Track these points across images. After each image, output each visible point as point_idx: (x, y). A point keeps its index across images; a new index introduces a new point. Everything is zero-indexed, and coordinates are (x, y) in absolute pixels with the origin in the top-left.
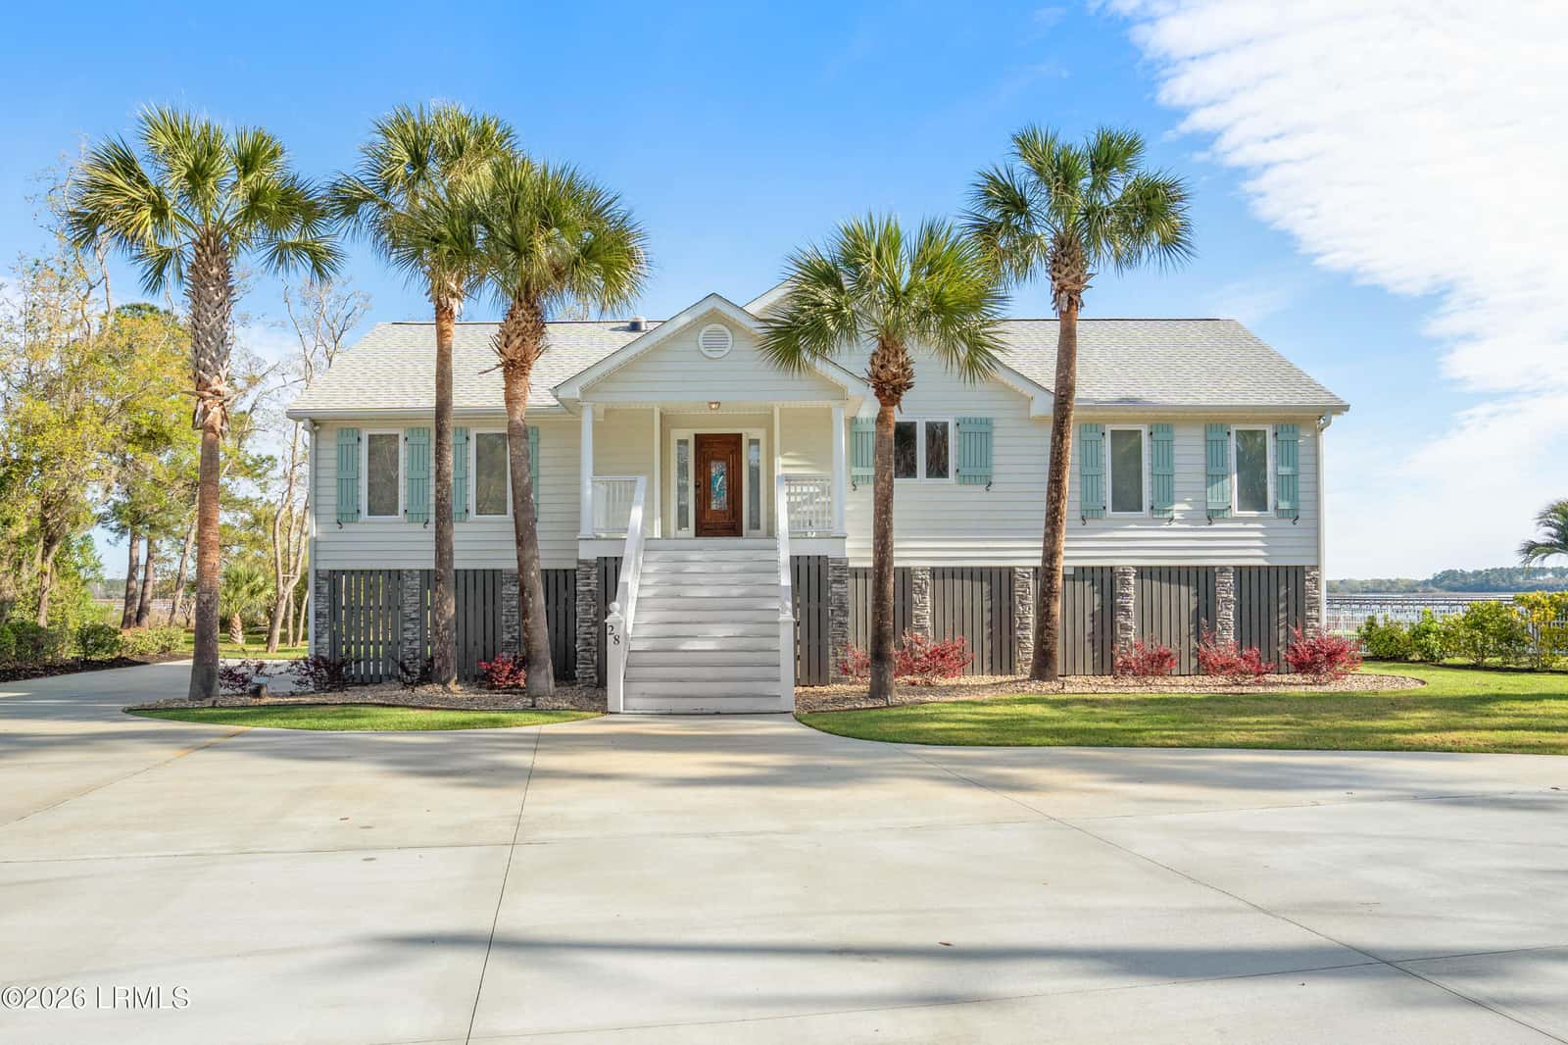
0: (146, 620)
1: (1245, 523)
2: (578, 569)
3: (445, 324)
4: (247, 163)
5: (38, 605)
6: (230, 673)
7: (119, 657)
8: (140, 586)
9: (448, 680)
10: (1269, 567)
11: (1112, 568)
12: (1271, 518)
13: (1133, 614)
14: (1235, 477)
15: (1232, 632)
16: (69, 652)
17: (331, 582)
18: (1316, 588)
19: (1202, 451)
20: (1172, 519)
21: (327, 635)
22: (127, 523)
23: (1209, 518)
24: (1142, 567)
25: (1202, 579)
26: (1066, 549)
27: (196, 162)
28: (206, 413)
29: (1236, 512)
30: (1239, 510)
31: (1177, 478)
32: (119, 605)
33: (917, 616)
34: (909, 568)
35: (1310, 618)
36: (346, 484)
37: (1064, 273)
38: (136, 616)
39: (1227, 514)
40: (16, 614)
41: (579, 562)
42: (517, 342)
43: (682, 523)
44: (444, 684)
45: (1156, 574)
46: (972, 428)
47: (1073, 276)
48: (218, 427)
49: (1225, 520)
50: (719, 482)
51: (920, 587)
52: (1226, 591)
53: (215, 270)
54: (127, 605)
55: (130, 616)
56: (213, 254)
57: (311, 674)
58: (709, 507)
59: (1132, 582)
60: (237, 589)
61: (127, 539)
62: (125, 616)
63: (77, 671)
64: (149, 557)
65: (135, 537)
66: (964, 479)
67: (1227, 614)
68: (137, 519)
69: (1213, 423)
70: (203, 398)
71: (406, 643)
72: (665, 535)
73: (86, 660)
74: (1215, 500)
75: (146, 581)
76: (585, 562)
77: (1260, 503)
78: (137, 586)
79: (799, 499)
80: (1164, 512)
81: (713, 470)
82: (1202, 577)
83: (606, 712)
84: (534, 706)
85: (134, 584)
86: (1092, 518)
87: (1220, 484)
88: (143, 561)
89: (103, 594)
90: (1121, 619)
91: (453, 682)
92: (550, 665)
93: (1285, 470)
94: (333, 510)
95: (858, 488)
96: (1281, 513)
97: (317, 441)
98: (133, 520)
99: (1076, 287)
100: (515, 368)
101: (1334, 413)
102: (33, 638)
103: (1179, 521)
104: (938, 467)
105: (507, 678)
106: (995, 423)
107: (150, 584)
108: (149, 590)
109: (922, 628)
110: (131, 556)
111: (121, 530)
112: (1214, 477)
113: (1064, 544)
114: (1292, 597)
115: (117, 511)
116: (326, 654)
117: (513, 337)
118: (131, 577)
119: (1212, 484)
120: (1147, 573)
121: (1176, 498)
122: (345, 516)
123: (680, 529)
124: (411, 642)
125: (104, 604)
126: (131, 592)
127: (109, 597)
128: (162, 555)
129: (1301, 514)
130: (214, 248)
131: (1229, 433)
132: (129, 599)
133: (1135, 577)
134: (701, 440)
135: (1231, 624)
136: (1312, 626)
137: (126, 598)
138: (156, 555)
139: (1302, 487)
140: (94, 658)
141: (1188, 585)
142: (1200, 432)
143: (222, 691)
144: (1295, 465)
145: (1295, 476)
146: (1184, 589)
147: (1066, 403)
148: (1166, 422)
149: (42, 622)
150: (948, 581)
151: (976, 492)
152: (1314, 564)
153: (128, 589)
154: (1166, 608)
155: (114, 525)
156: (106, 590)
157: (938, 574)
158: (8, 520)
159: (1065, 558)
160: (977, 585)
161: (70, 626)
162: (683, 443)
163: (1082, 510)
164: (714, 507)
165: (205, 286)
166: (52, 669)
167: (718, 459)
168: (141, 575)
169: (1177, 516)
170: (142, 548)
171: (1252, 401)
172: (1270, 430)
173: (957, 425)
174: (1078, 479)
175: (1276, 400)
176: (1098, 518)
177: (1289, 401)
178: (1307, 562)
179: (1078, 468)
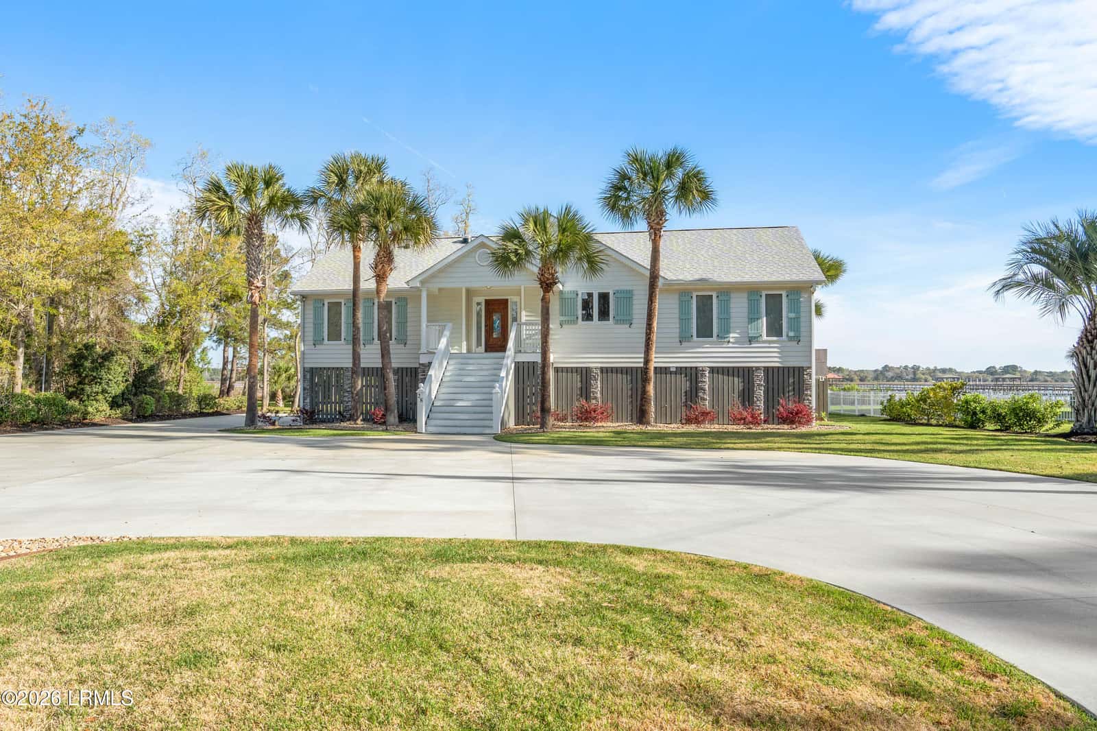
0: (232, 393)
1: (770, 344)
2: (419, 368)
3: (357, 254)
4: (268, 184)
5: (179, 383)
6: (264, 416)
7: (216, 411)
8: (229, 373)
9: (357, 419)
10: (783, 367)
11: (696, 368)
12: (784, 341)
13: (707, 392)
14: (765, 318)
15: (762, 402)
16: (193, 407)
17: (311, 374)
18: (810, 379)
19: (746, 305)
20: (729, 342)
21: (308, 399)
22: (222, 337)
23: (750, 341)
24: (712, 367)
25: (746, 374)
26: (655, 357)
27: (247, 186)
28: (252, 296)
29: (765, 338)
30: (767, 336)
31: (732, 320)
32: (217, 385)
33: (593, 392)
34: (589, 368)
35: (807, 395)
36: (317, 326)
37: (652, 220)
38: (226, 391)
39: (760, 339)
40: (169, 388)
41: (420, 364)
42: (380, 267)
43: (479, 344)
44: (356, 420)
45: (720, 371)
46: (622, 295)
47: (655, 222)
48: (257, 302)
49: (758, 342)
50: (497, 323)
51: (595, 377)
52: (759, 380)
53: (256, 231)
54: (222, 384)
55: (223, 391)
56: (255, 224)
57: (299, 416)
58: (492, 335)
59: (707, 375)
60: (279, 376)
61: (222, 347)
62: (220, 391)
63: (197, 417)
64: (234, 356)
65: (226, 345)
66: (617, 322)
67: (760, 393)
68: (227, 335)
69: (752, 290)
70: (251, 290)
71: (345, 403)
72: (469, 351)
73: (201, 412)
74: (753, 332)
75: (232, 370)
76: (422, 364)
77: (779, 333)
78: (227, 373)
79: (534, 332)
80: (725, 338)
81: (494, 317)
82: (746, 372)
83: (416, 432)
84: (387, 429)
85: (225, 372)
86: (685, 341)
87: (756, 322)
88: (230, 359)
89: (209, 378)
90: (701, 394)
91: (359, 420)
92: (396, 411)
93: (792, 315)
94: (311, 338)
95: (563, 326)
96: (790, 339)
97: (304, 306)
98: (225, 335)
99: (658, 227)
100: (380, 278)
101: (819, 284)
102: (178, 400)
103: (733, 343)
104: (604, 314)
105: (381, 418)
106: (635, 292)
107: (235, 372)
108: (234, 375)
109: (596, 398)
110: (224, 356)
111: (219, 341)
112: (753, 318)
113: (654, 356)
114: (796, 383)
115: (217, 331)
116: (308, 408)
117: (379, 264)
118: (224, 369)
119: (751, 323)
120: (715, 370)
121: (731, 331)
122: (317, 342)
123: (477, 347)
124: (347, 403)
125: (209, 384)
126: (224, 377)
127: (213, 380)
128: (241, 355)
129: (801, 339)
130: (255, 220)
131: (761, 296)
132: (223, 381)
133: (709, 372)
134: (488, 302)
135: (762, 398)
136: (808, 400)
137: (222, 380)
138: (238, 355)
139: (802, 324)
140: (204, 411)
141: (738, 377)
142: (745, 295)
143: (260, 424)
144: (798, 312)
145: (798, 318)
146: (736, 379)
147: (654, 285)
148: (726, 291)
149: (180, 392)
150: (609, 374)
151: (624, 328)
152: (809, 366)
153: (222, 375)
154: (726, 388)
155: (215, 338)
156: (210, 376)
157: (605, 371)
158: (168, 342)
159: (655, 362)
160: (624, 376)
161: (194, 395)
162: (478, 304)
163: (680, 337)
164: (494, 336)
165: (252, 239)
166: (185, 416)
167: (496, 312)
168: (229, 367)
169: (731, 340)
170: (230, 350)
171: (774, 279)
172: (784, 294)
173: (614, 293)
174: (677, 321)
175: (787, 278)
176: (689, 341)
177: (795, 278)
178: (805, 365)
179: (677, 316)
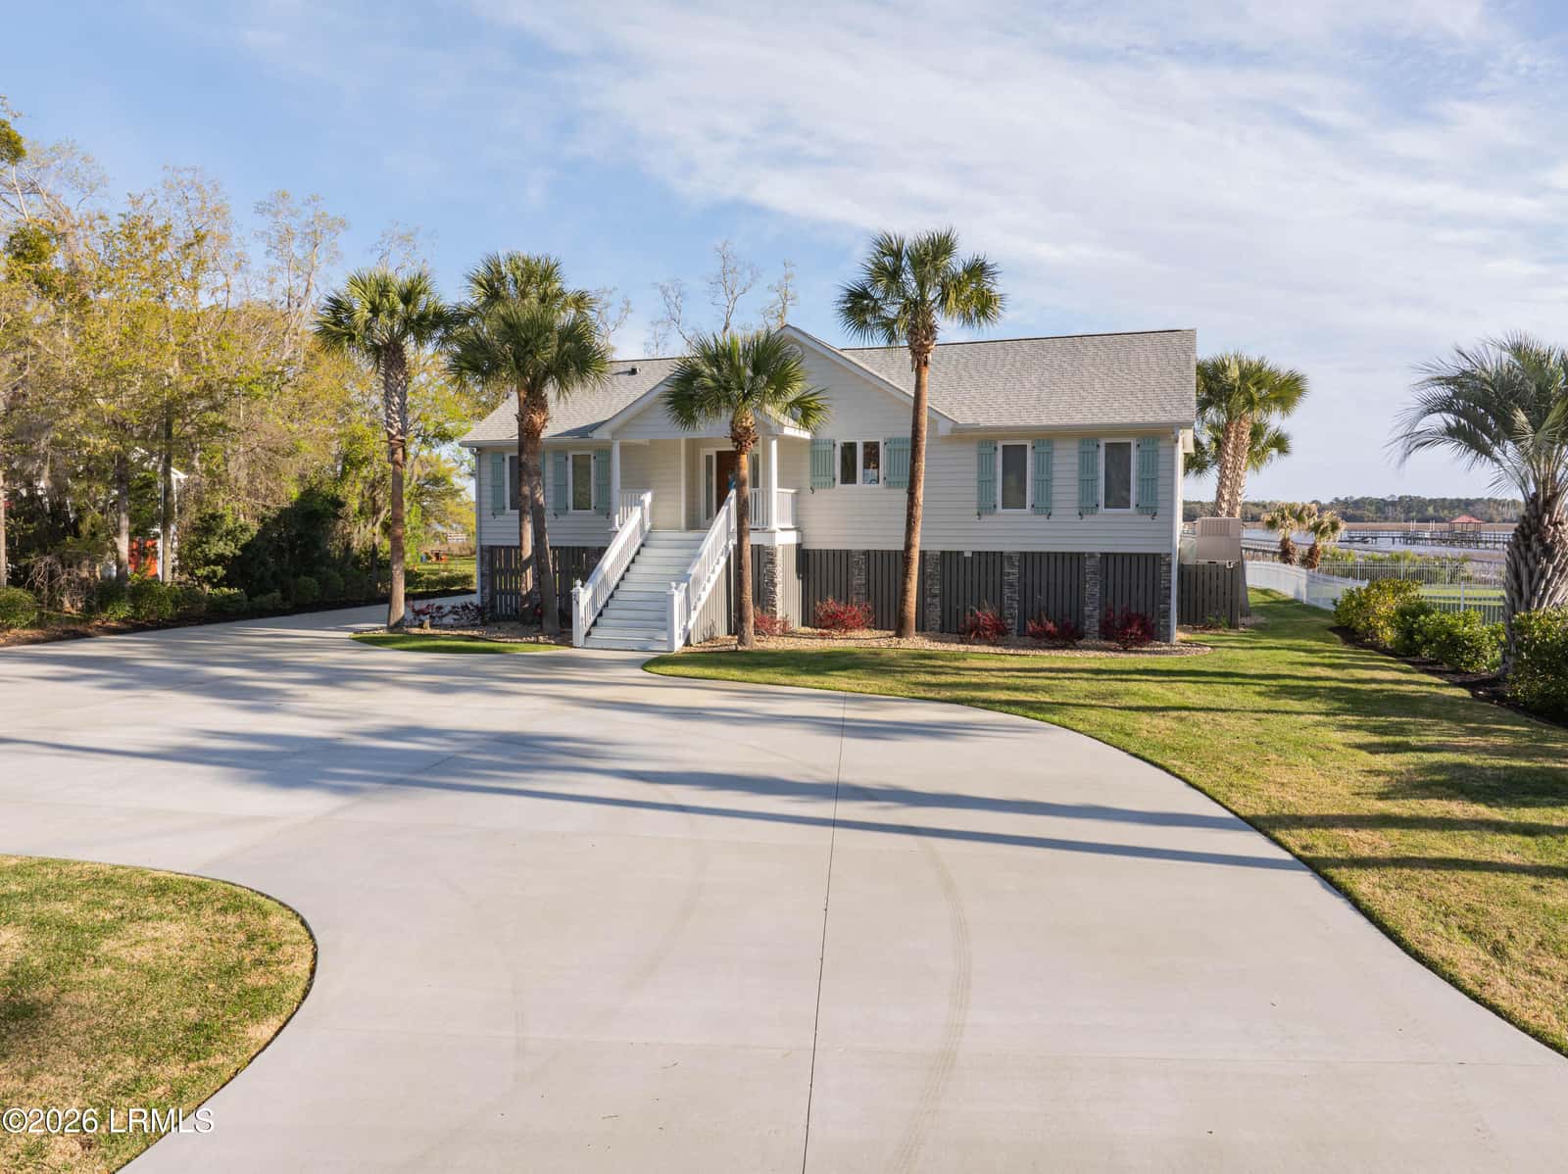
1: (1111, 519)
10: (1130, 554)
11: (1000, 553)
12: (1133, 514)
13: (1017, 588)
14: (1103, 481)
15: (1097, 605)
17: (491, 554)
18: (1170, 571)
19: (1076, 462)
20: (1050, 514)
23: (1081, 513)
24: (1024, 553)
25: (1075, 563)
28: (393, 453)
30: (1105, 508)
31: (1055, 483)
33: (856, 585)
34: (851, 550)
35: (1164, 596)
36: (497, 489)
39: (1095, 511)
43: (709, 515)
45: (1037, 558)
46: (897, 446)
47: (918, 342)
49: (1093, 514)
51: (857, 564)
52: (1094, 572)
59: (1017, 564)
66: (887, 484)
67: (1094, 591)
69: (1086, 437)
70: (392, 444)
74: (1086, 499)
77: (1124, 503)
80: (1044, 509)
81: (730, 477)
82: (1075, 560)
83: (572, 646)
86: (986, 514)
87: (1090, 487)
90: (1008, 592)
93: (1146, 476)
94: (490, 506)
95: (815, 491)
96: (1141, 511)
97: (480, 461)
99: (923, 350)
101: (1181, 428)
103: (1056, 518)
109: (858, 594)
112: (1086, 479)
113: (921, 534)
114: (1150, 579)
116: (487, 600)
119: (1084, 486)
120: (1029, 557)
121: (1054, 498)
122: (498, 510)
123: (707, 518)
129: (1158, 511)
131: (1098, 446)
133: (1019, 560)
134: (720, 456)
136: (1165, 603)
139: (1160, 490)
141: (1063, 568)
144: (1154, 471)
145: (1154, 480)
146: (1059, 570)
148: (1047, 438)
150: (879, 561)
151: (899, 494)
152: (1169, 552)
154: (1044, 585)
157: (873, 555)
162: (709, 457)
163: (979, 508)
169: (1054, 512)
171: (1118, 420)
172: (1134, 443)
173: (885, 444)
174: (976, 483)
175: (1138, 419)
176: (991, 514)
177: (1150, 418)
178: (1163, 550)
179: (975, 476)
